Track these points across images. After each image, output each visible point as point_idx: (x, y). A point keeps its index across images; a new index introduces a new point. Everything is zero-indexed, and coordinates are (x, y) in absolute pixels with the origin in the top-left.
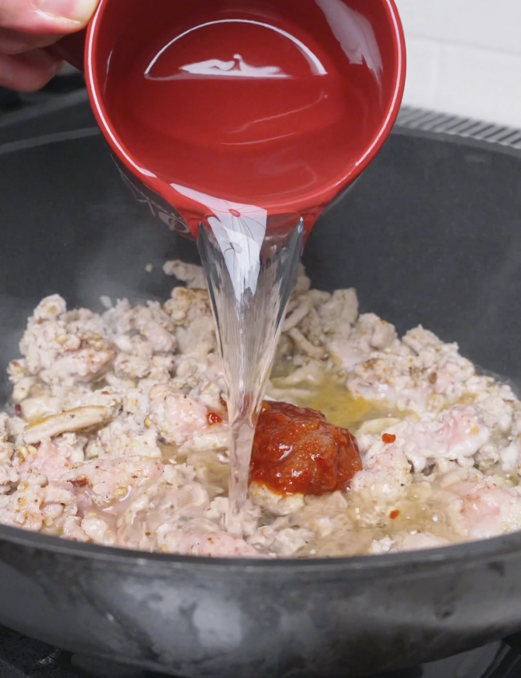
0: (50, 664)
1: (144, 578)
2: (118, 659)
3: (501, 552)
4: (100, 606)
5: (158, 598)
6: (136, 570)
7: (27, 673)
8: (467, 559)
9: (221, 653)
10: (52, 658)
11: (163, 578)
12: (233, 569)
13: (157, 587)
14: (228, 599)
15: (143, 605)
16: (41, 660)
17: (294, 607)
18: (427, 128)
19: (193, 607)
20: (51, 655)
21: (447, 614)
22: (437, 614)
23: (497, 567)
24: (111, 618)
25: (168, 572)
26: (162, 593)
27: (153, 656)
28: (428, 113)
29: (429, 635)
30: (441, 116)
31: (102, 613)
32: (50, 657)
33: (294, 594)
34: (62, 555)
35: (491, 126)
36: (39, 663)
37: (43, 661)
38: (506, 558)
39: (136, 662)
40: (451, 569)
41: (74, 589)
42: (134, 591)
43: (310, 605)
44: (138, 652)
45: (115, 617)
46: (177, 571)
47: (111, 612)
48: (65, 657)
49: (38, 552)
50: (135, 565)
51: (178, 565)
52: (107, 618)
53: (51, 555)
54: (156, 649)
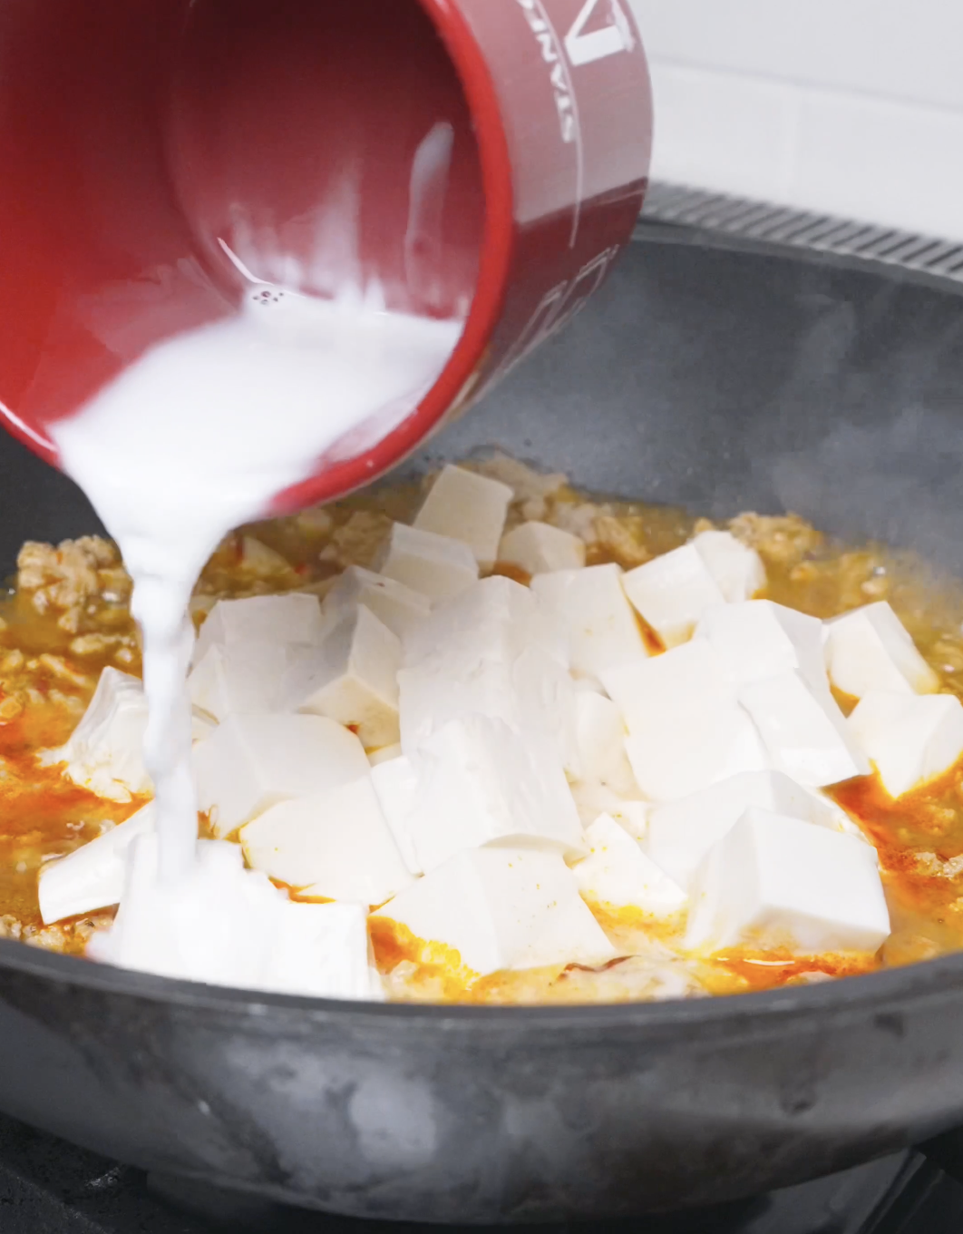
0: (109, 1187)
1: (261, 1038)
2: (222, 1181)
3: (898, 996)
4: (189, 1088)
5: (288, 1074)
6: (246, 1024)
7: (69, 1202)
8: (835, 1008)
9: (400, 1173)
10: (114, 1177)
11: (295, 1038)
12: (420, 1022)
13: (284, 1055)
14: (410, 1076)
15: (261, 1086)
16: (95, 1179)
17: (529, 1091)
18: (778, 237)
19: (350, 1090)
20: (111, 1172)
21: (802, 1106)
22: (784, 1106)
23: (891, 1023)
24: (204, 1107)
25: (304, 1028)
26: (294, 1064)
27: (279, 1176)
28: (781, 211)
29: (771, 1141)
30: (802, 216)
31: (190, 1101)
32: (110, 1175)
33: (528, 1069)
35: (890, 234)
36: (91, 1185)
37: (97, 1182)
38: (904, 1007)
39: (250, 1187)
40: (809, 1026)
41: (140, 1057)
42: (245, 1060)
43: (558, 1088)
44: (255, 1168)
45: (211, 1104)
46: (320, 1026)
47: (205, 1098)
48: (135, 1178)
49: (75, 991)
50: (246, 1015)
51: (321, 1016)
52: (198, 1109)
53: (99, 997)
54: (284, 1163)
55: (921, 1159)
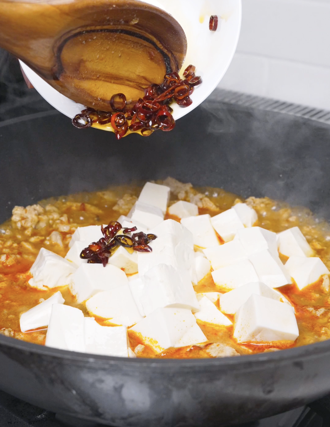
0: (43, 418)
1: (93, 370)
2: (80, 416)
3: (301, 356)
4: (67, 385)
5: (101, 381)
6: (88, 365)
7: (30, 423)
8: (281, 359)
9: (138, 414)
10: (45, 415)
11: (104, 369)
12: (145, 364)
13: (101, 375)
14: (141, 382)
15: (93, 385)
16: (38, 416)
17: (180, 387)
19: (122, 387)
21: (270, 392)
22: (264, 392)
23: (298, 365)
24: (74, 392)
25: (107, 366)
26: (104, 378)
27: (99, 415)
29: (259, 403)
31: (69, 390)
32: (43, 414)
33: (180, 379)
34: (46, 356)
36: (37, 418)
38: (303, 359)
39: (89, 418)
40: (272, 365)
41: (53, 376)
42: (88, 377)
43: (190, 386)
44: (90, 412)
45: (76, 392)
46: (112, 366)
47: (74, 389)
48: (52, 415)
49: (32, 354)
50: (88, 362)
51: (112, 362)
52: (72, 393)
53: (39, 356)
54: (100, 410)
55: (309, 409)
